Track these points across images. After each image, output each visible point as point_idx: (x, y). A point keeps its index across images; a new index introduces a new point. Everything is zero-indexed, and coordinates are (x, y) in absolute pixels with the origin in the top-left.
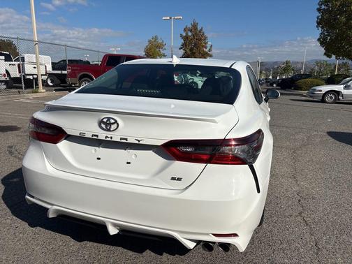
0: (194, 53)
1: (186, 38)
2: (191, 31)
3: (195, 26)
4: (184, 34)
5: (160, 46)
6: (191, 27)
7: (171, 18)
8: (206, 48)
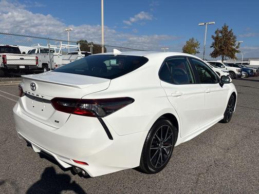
0: (223, 50)
1: (216, 39)
2: (221, 32)
3: (225, 29)
4: (215, 35)
5: (195, 45)
6: (221, 29)
7: (205, 24)
8: (234, 45)
